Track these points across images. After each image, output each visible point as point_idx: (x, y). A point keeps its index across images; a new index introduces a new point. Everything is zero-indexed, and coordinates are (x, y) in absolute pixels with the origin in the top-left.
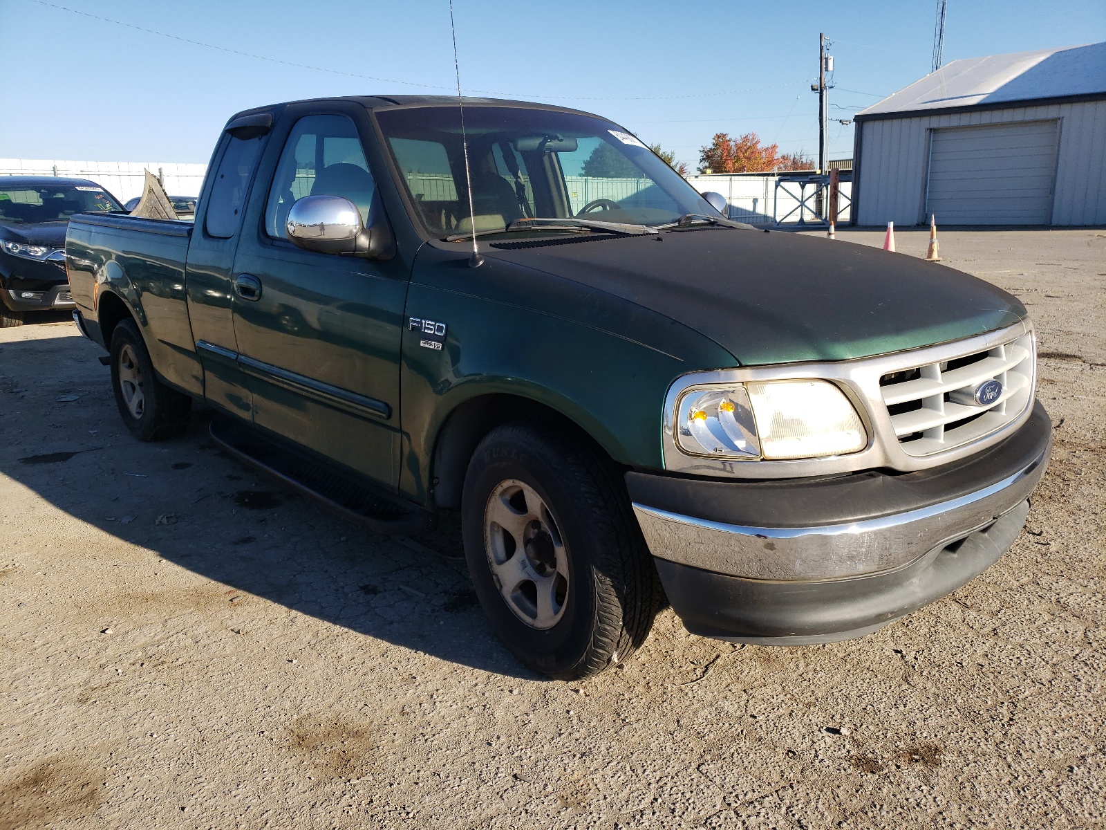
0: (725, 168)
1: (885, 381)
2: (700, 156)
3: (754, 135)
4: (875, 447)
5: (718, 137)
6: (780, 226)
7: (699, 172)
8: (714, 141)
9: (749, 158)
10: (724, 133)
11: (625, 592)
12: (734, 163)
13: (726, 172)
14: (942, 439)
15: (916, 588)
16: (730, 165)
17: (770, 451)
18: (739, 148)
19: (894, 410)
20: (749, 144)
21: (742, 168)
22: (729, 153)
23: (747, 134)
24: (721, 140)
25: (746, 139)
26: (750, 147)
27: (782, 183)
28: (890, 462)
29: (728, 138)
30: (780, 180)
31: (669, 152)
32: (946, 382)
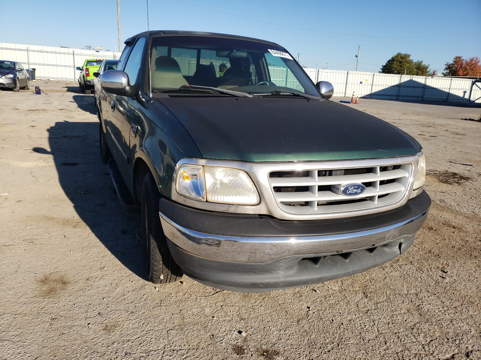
0: (458, 74)
1: (273, 175)
2: (445, 67)
3: (477, 58)
4: (263, 205)
5: (457, 58)
6: (472, 104)
7: (443, 75)
8: (454, 60)
9: (472, 70)
10: (460, 56)
11: (163, 250)
12: (463, 72)
13: (458, 76)
14: (316, 208)
15: (280, 276)
16: (461, 72)
17: (211, 198)
18: (467, 64)
19: (278, 189)
20: (473, 62)
21: (467, 75)
22: (461, 66)
23: (473, 57)
24: (458, 60)
25: (472, 60)
26: (474, 64)
27: (476, 83)
28: (271, 213)
29: (462, 59)
30: (476, 81)
31: (427, 65)
32: (319, 181)
